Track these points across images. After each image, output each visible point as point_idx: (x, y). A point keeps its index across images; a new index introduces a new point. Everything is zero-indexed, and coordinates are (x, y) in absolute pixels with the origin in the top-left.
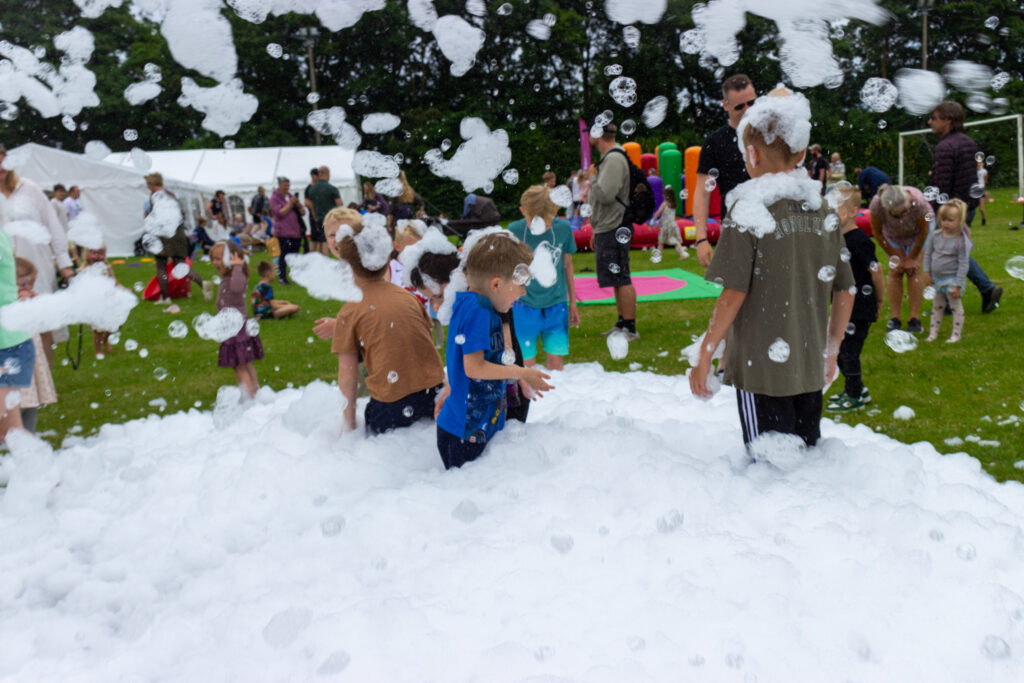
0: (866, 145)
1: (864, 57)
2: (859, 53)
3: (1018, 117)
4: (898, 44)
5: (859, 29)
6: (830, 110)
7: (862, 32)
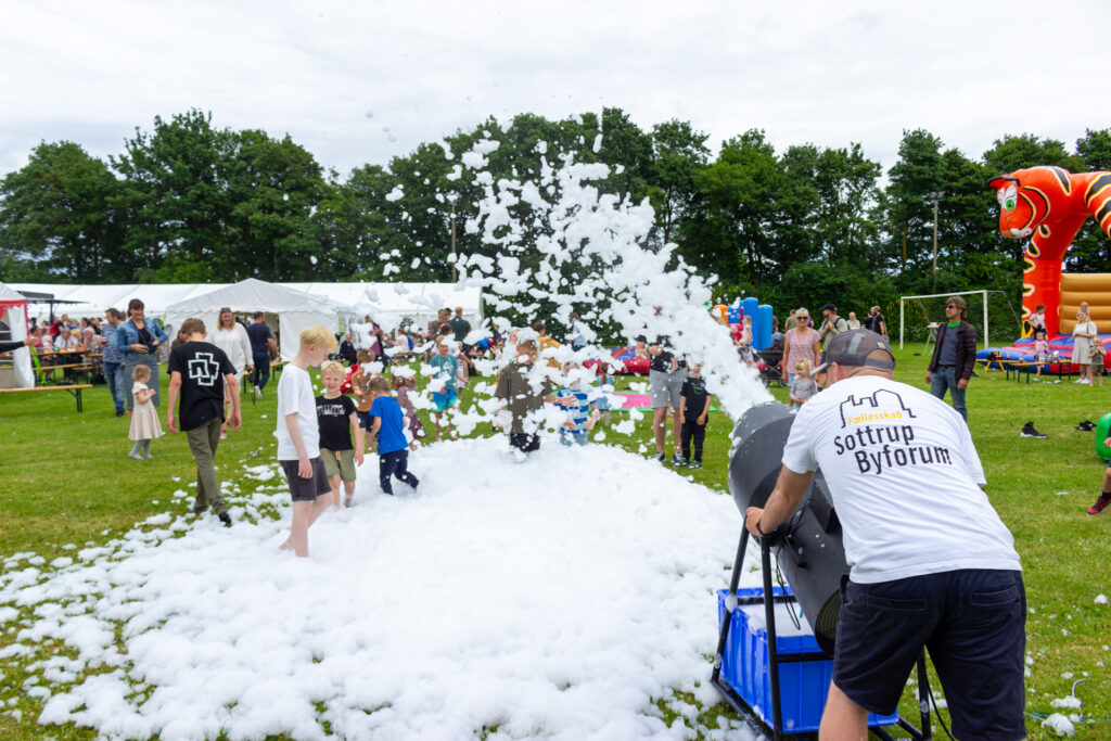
0: (888, 302)
1: (890, 233)
2: (886, 229)
3: (985, 292)
4: (916, 225)
5: (887, 211)
6: (861, 273)
7: (889, 213)
